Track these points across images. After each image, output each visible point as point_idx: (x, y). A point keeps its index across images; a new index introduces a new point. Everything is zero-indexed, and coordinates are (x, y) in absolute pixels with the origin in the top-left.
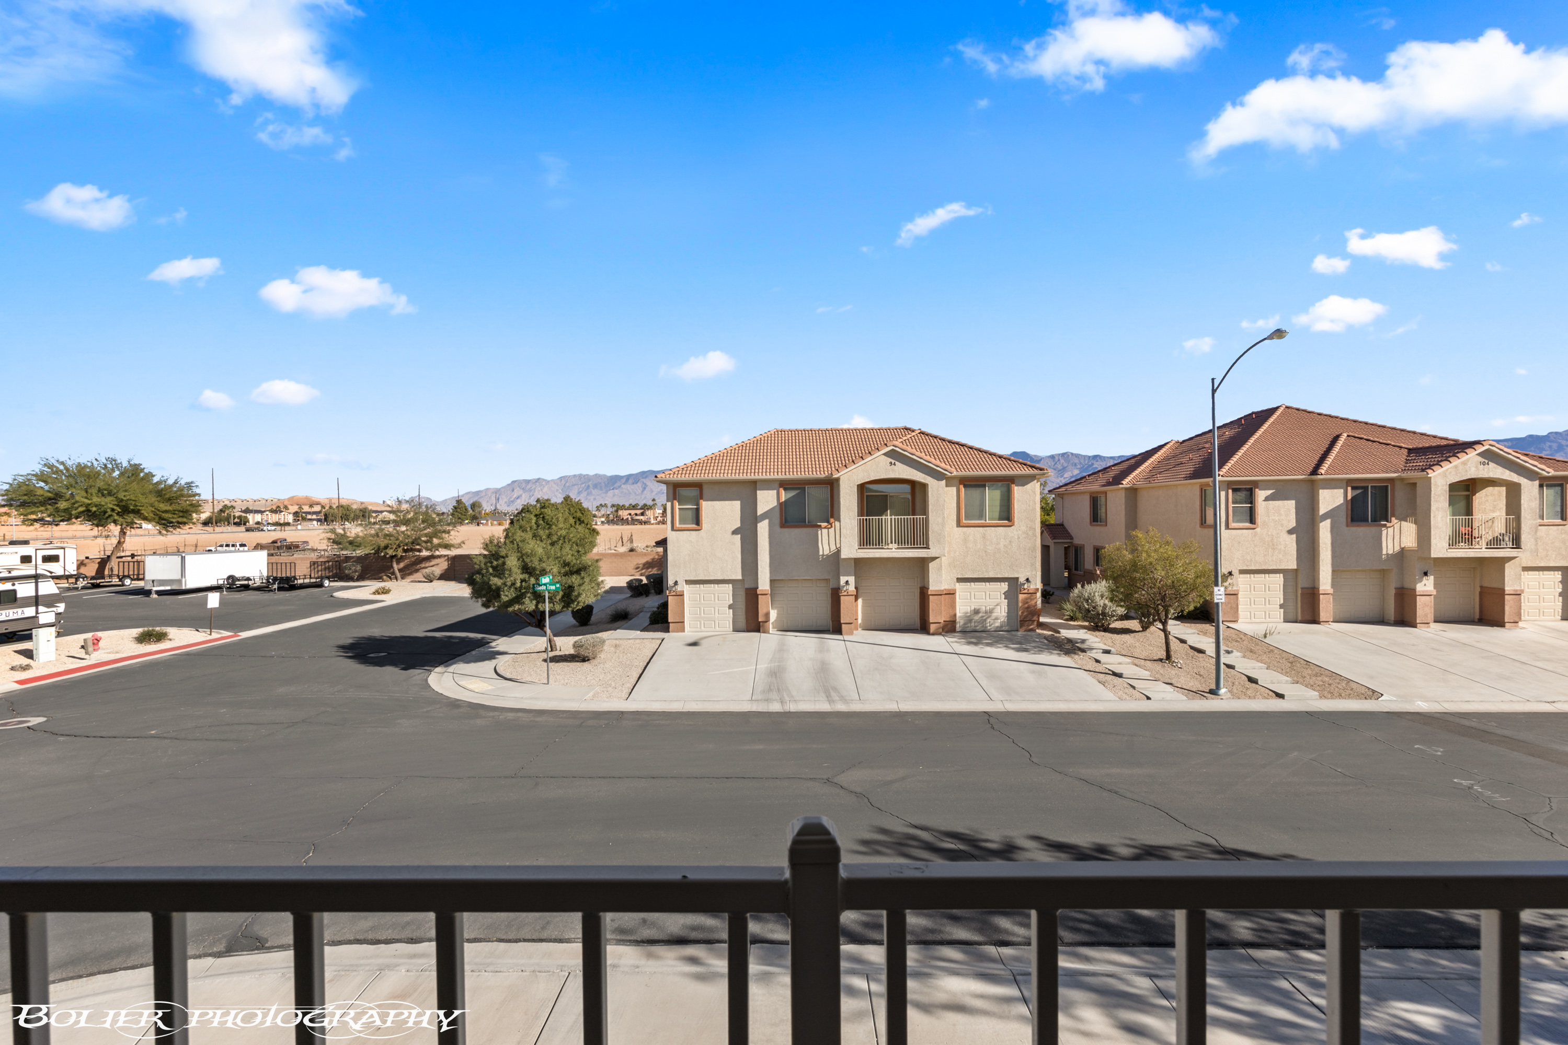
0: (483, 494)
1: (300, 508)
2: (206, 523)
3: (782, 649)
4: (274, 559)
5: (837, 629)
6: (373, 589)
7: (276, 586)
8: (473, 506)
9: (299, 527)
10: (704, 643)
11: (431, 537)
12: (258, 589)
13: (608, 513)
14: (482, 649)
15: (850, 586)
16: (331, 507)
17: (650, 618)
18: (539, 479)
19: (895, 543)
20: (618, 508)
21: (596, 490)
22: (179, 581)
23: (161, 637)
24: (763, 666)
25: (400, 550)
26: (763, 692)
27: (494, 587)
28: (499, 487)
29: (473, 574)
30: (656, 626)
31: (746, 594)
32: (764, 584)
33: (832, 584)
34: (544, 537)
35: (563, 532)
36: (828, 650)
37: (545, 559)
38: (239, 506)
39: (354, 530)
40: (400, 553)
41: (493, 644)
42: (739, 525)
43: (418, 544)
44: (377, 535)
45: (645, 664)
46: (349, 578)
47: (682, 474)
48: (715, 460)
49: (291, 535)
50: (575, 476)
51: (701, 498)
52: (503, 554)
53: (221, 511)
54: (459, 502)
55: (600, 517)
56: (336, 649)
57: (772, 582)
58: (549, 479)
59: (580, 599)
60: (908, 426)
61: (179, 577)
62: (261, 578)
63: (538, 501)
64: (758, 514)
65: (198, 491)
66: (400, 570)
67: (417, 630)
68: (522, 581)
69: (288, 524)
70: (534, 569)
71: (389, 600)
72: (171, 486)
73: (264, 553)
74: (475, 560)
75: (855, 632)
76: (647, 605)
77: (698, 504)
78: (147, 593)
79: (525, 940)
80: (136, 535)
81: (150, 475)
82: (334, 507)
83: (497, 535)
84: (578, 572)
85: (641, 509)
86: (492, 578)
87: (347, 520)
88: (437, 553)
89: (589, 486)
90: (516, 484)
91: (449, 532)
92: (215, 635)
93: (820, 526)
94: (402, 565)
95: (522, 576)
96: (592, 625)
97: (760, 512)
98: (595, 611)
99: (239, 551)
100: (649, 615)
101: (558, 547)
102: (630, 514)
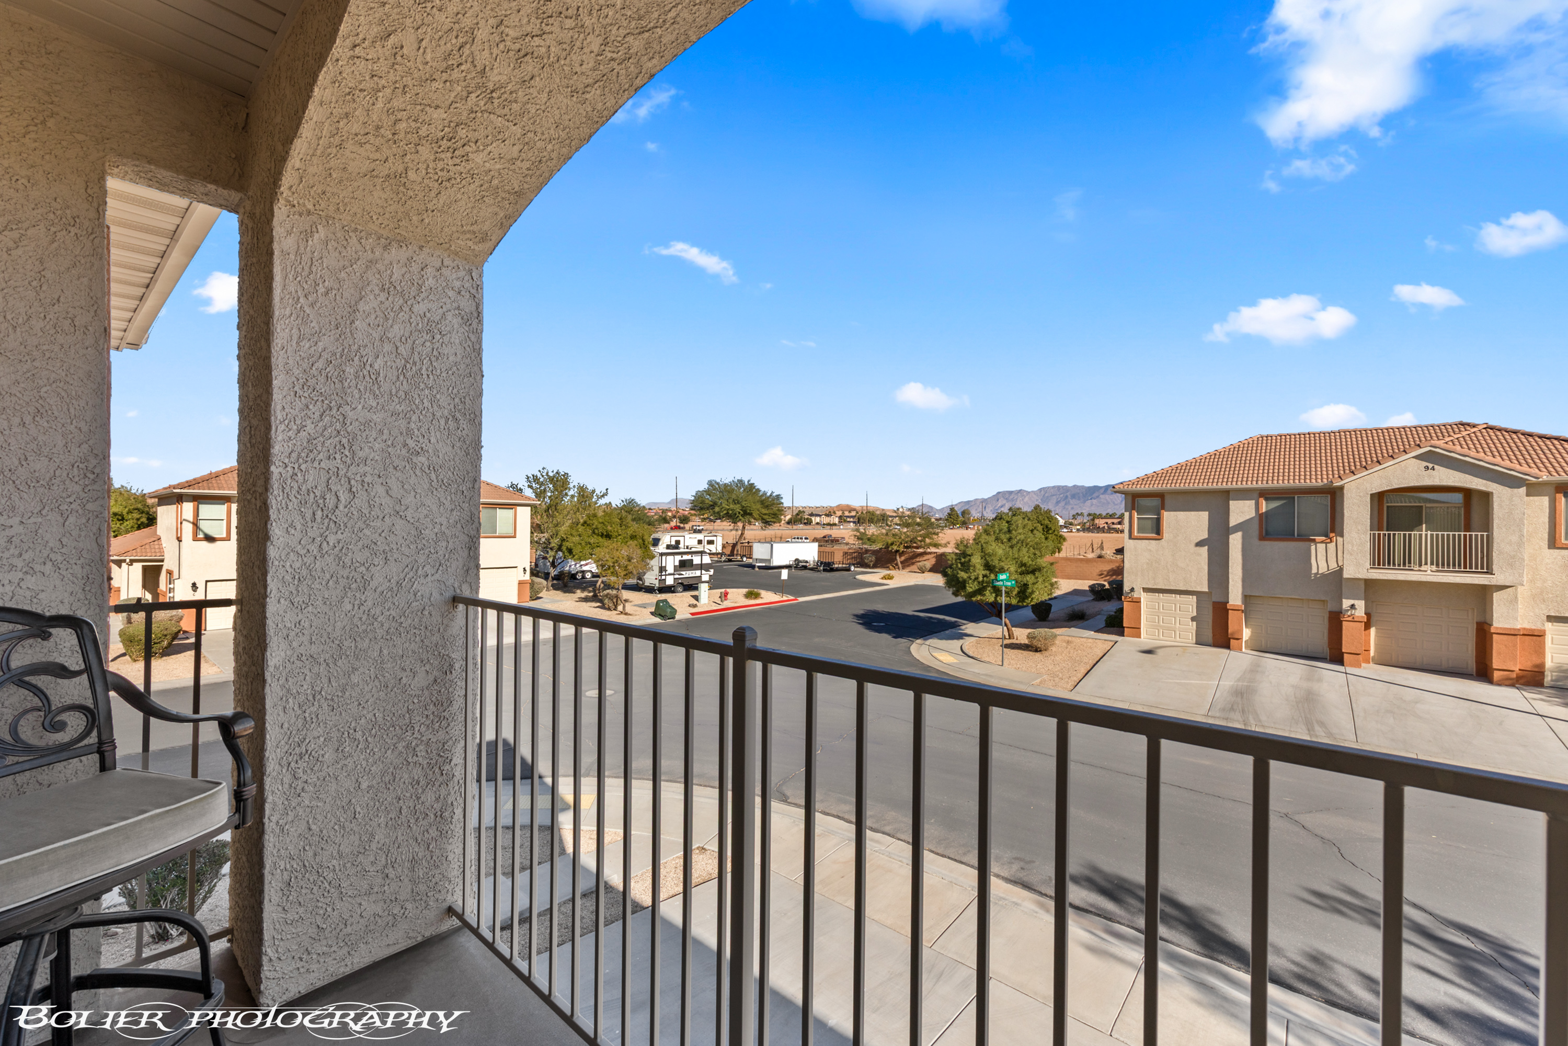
0: (973, 503)
1: (843, 513)
2: (789, 523)
3: (1254, 669)
4: (823, 549)
5: (1336, 657)
6: (882, 575)
7: (822, 568)
8: (963, 513)
9: (842, 527)
10: (1160, 652)
11: (924, 537)
12: (812, 569)
13: (1085, 521)
14: (953, 630)
15: (1357, 611)
16: (862, 513)
17: (1106, 621)
18: (1021, 490)
19: (1432, 564)
20: (1094, 517)
21: (1074, 500)
22: (769, 561)
23: (757, 596)
24: (1228, 683)
25: (902, 546)
26: (1223, 710)
27: (961, 579)
28: (986, 497)
29: (947, 568)
30: (1112, 629)
31: (1214, 607)
32: (1235, 598)
33: (1331, 606)
34: (1005, 540)
35: (1022, 537)
36: (1320, 680)
37: (1004, 559)
38: (808, 511)
39: (872, 530)
40: (902, 549)
41: (963, 627)
42: (1206, 536)
43: (915, 543)
44: (887, 534)
45: (1095, 662)
46: (867, 566)
47: (1141, 484)
48: (1181, 469)
49: (835, 533)
50: (1054, 487)
51: (1163, 508)
52: (969, 553)
53: (797, 514)
54: (952, 509)
55: (1076, 525)
56: (852, 617)
57: (1246, 598)
58: (1030, 490)
59: (1033, 596)
60: (1465, 421)
61: (769, 558)
62: (814, 561)
63: (1010, 509)
64: (1231, 526)
65: (782, 501)
66: (902, 562)
67: (908, 609)
68: (984, 576)
69: (835, 525)
70: (994, 567)
71: (892, 584)
72: (769, 497)
73: (816, 544)
74: (948, 557)
75: (1363, 665)
76: (1105, 609)
77: (1159, 514)
78: (753, 567)
79: (949, 858)
80: (752, 530)
81: (758, 490)
82: (864, 512)
83: (966, 537)
84: (1033, 572)
85: (1118, 518)
86: (959, 572)
87: (872, 522)
88: (929, 550)
89: (1067, 497)
90: (1000, 495)
91: (937, 534)
92: (785, 598)
93: (1314, 540)
94: (903, 558)
95: (984, 572)
96: (1049, 621)
97: (1232, 523)
98: (1053, 609)
99: (804, 542)
100: (1105, 618)
101: (1015, 549)
102: (1107, 523)
